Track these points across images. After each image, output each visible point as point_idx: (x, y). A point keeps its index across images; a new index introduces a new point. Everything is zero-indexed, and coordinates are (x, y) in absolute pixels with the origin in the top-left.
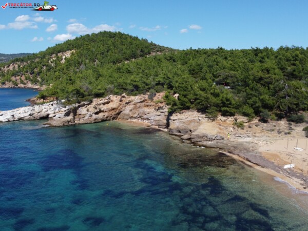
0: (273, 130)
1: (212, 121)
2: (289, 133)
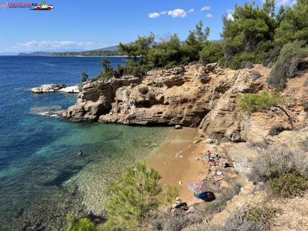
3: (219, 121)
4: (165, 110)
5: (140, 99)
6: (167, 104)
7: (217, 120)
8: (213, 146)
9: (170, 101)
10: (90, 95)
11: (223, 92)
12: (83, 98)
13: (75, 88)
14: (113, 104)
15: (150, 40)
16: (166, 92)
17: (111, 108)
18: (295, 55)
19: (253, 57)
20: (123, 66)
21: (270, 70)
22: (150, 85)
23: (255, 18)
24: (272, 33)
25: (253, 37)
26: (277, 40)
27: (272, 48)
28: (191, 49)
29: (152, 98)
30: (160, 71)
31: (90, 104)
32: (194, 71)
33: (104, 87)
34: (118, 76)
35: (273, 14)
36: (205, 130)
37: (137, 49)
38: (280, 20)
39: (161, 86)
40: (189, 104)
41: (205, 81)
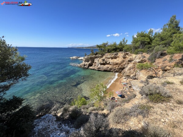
3: (128, 72)
4: (110, 67)
5: (102, 62)
6: (111, 64)
7: (128, 71)
8: (125, 80)
9: (112, 64)
10: (87, 60)
11: (131, 62)
12: (85, 61)
13: (82, 58)
14: (93, 64)
15: (107, 44)
16: (111, 61)
17: (92, 65)
18: (160, 50)
19: (143, 50)
20: (97, 52)
21: (149, 55)
22: (105, 58)
23: (145, 37)
24: (151, 42)
25: (143, 43)
26: (153, 45)
27: (151, 47)
28: (120, 47)
29: (106, 62)
30: (109, 54)
31: (87, 63)
32: (121, 54)
33: (91, 58)
34: (95, 55)
35: (152, 36)
36: (123, 74)
37: (102, 47)
38: (155, 37)
39: (109, 59)
40: (118, 65)
41: (124, 58)
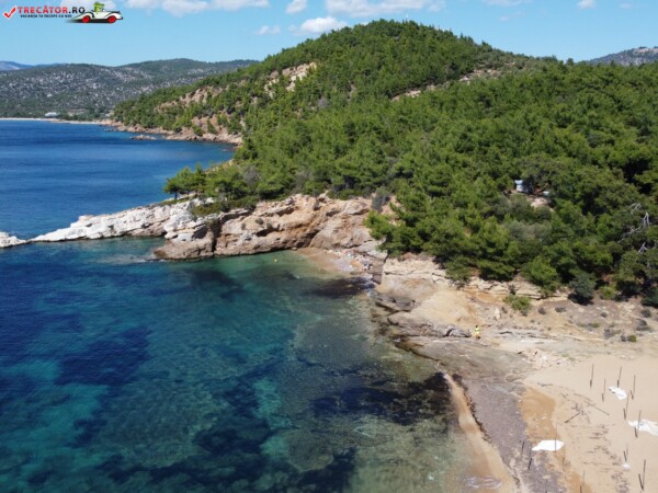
0: (596, 326)
1: (458, 288)
2: (632, 339)
6: (283, 230)
9: (285, 228)
10: (199, 233)
14: (220, 239)
19: (354, 192)
21: (370, 201)
22: (262, 215)
33: (213, 223)
34: (225, 211)
39: (273, 216)
41: (316, 209)
